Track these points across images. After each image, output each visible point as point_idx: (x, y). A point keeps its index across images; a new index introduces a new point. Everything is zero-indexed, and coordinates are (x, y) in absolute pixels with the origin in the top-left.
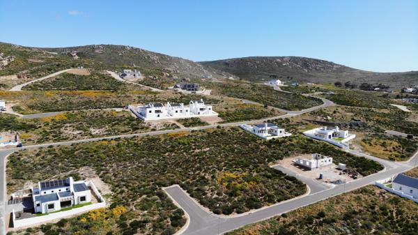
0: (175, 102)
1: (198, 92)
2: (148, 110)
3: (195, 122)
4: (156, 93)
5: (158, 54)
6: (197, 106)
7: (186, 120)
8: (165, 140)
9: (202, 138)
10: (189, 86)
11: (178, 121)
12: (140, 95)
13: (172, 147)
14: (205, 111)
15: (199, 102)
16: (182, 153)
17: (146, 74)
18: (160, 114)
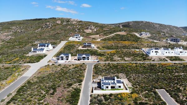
0: (166, 48)
1: (179, 43)
2: (152, 51)
3: (177, 58)
4: (156, 43)
5: (158, 24)
6: (178, 50)
7: (172, 57)
8: (159, 66)
9: (180, 67)
10: (174, 40)
11: (167, 57)
12: (148, 44)
13: (163, 70)
14: (183, 53)
15: (180, 48)
16: (168, 74)
17: (152, 34)
18: (157, 53)
